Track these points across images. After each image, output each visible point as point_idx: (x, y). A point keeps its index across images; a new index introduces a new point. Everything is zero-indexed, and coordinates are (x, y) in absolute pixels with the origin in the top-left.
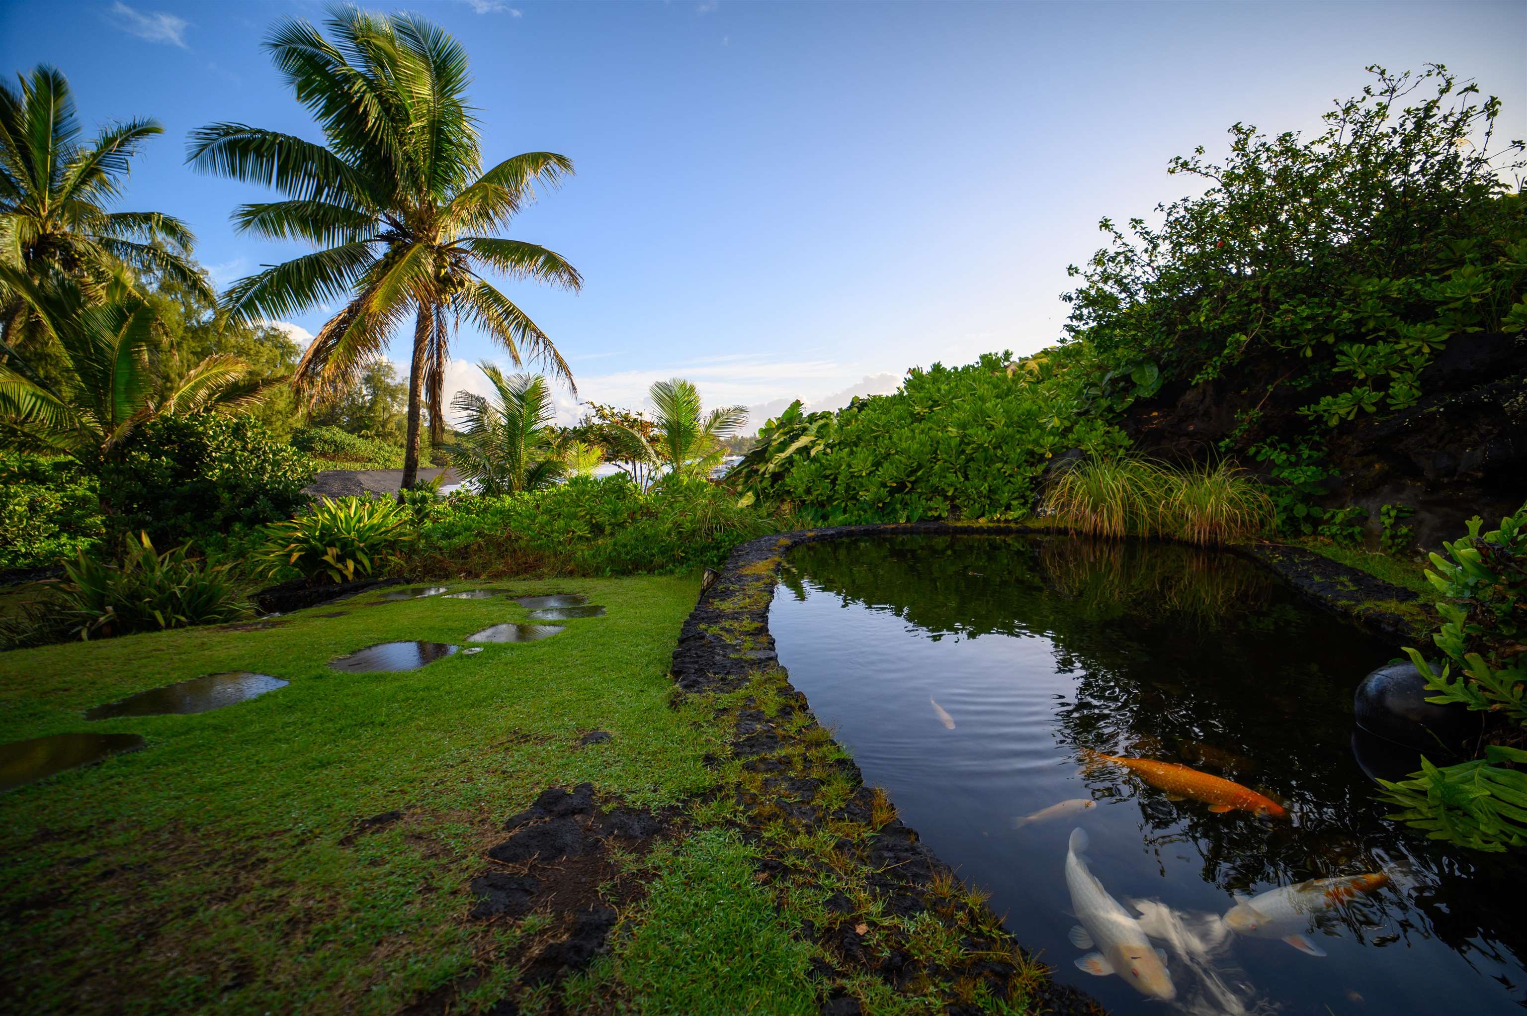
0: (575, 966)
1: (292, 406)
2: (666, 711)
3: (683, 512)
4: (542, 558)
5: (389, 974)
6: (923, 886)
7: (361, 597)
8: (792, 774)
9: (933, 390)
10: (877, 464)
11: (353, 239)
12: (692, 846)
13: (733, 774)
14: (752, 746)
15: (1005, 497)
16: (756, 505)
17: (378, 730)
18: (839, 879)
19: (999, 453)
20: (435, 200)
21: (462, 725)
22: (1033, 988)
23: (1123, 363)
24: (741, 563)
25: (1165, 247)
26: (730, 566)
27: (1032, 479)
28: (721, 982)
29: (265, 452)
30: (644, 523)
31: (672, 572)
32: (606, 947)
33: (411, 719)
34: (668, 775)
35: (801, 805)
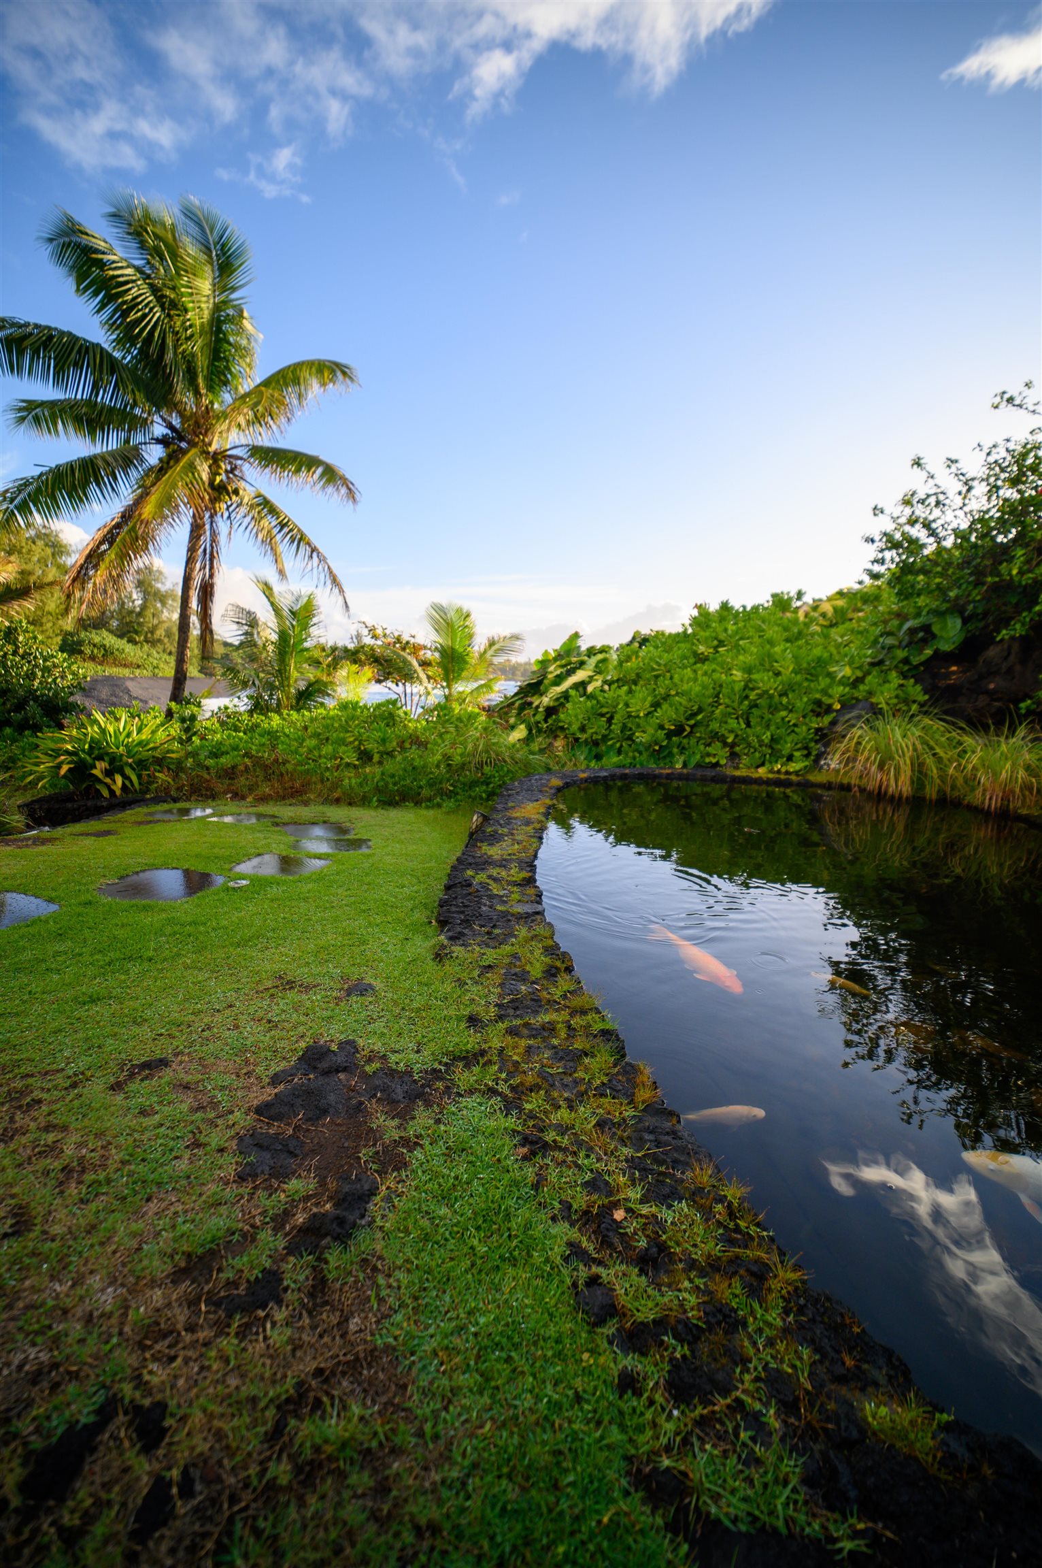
0: (337, 1238)
1: (63, 607)
2: (431, 963)
3: (453, 745)
4: (309, 784)
5: (158, 1234)
6: (683, 1173)
7: (129, 815)
8: (555, 1042)
9: (719, 629)
10: (656, 705)
11: (127, 441)
12: (454, 1114)
13: (496, 1039)
14: (516, 1009)
15: (787, 748)
16: (528, 740)
17: (146, 965)
18: (599, 1160)
19: (785, 700)
20: (212, 403)
21: (228, 965)
22: (788, 1292)
23: (924, 613)
24: (511, 804)
25: (980, 489)
26: (500, 807)
27: (818, 730)
28: (479, 1262)
29: (35, 657)
30: (413, 753)
31: (439, 806)
32: (368, 1219)
33: (178, 955)
34: (431, 1035)
35: (563, 1076)
